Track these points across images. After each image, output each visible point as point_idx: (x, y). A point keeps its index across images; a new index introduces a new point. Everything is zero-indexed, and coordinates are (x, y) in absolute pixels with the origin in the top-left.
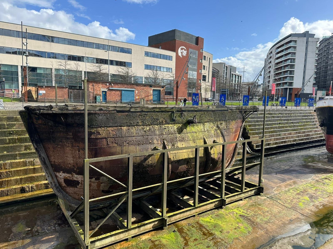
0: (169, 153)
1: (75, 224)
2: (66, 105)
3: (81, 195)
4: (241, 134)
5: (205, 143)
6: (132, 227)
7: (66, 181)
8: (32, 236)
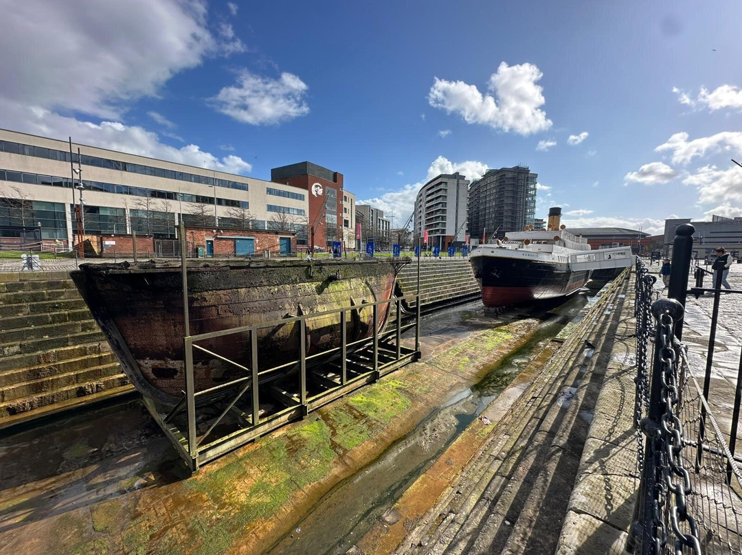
0: (306, 320)
1: (173, 431)
2: (152, 261)
3: (182, 388)
4: (393, 290)
5: (352, 304)
6: (260, 422)
7: (156, 370)
8: (101, 460)
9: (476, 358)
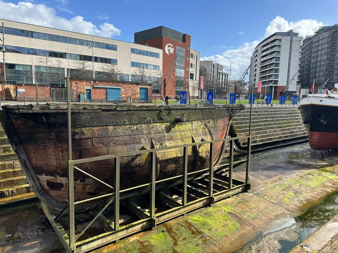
0: (157, 152)
1: (60, 228)
3: (66, 198)
5: (193, 141)
6: (120, 229)
7: (49, 183)
8: (13, 243)
9: (301, 193)
